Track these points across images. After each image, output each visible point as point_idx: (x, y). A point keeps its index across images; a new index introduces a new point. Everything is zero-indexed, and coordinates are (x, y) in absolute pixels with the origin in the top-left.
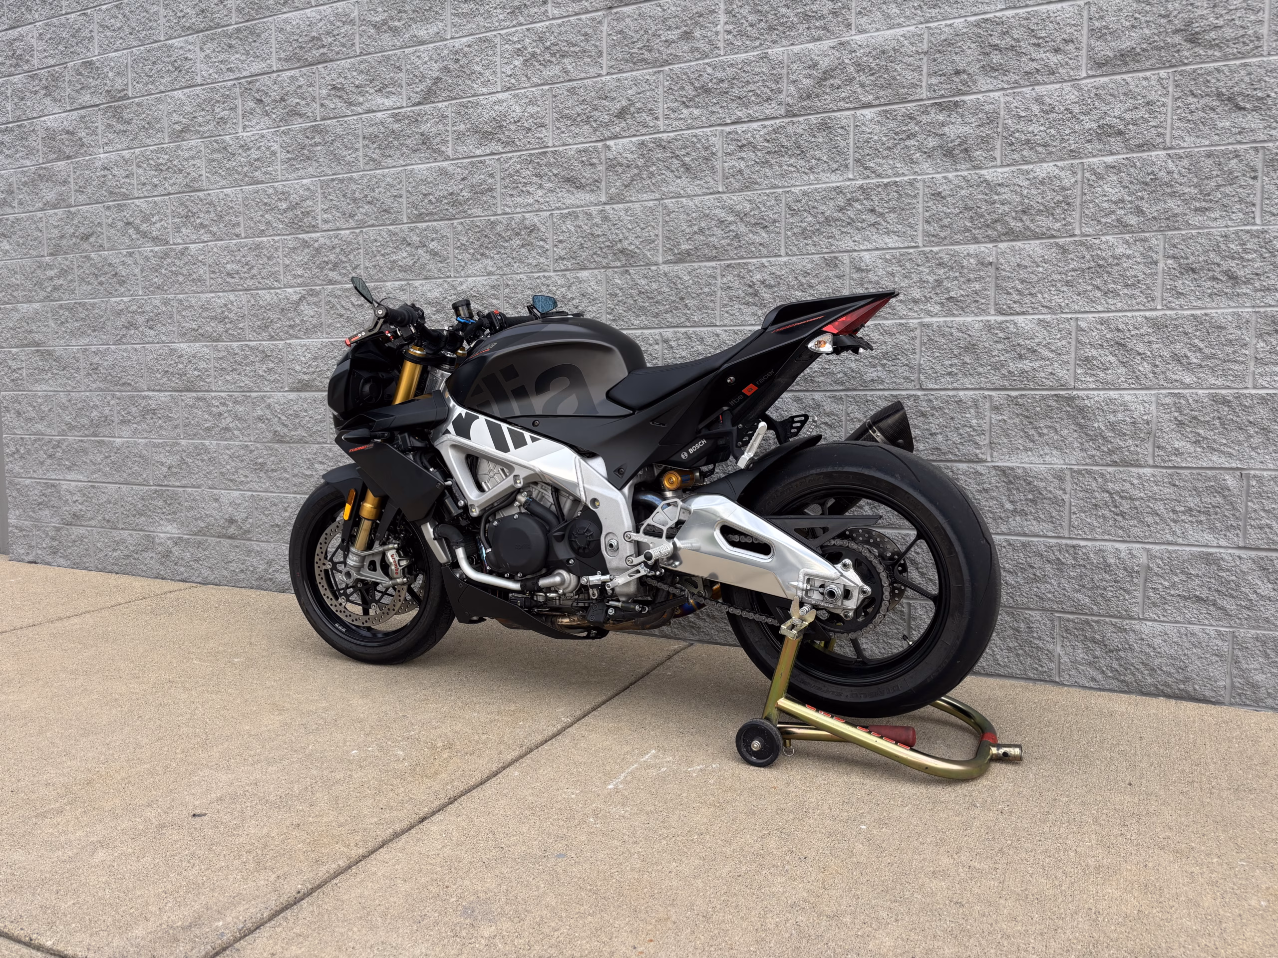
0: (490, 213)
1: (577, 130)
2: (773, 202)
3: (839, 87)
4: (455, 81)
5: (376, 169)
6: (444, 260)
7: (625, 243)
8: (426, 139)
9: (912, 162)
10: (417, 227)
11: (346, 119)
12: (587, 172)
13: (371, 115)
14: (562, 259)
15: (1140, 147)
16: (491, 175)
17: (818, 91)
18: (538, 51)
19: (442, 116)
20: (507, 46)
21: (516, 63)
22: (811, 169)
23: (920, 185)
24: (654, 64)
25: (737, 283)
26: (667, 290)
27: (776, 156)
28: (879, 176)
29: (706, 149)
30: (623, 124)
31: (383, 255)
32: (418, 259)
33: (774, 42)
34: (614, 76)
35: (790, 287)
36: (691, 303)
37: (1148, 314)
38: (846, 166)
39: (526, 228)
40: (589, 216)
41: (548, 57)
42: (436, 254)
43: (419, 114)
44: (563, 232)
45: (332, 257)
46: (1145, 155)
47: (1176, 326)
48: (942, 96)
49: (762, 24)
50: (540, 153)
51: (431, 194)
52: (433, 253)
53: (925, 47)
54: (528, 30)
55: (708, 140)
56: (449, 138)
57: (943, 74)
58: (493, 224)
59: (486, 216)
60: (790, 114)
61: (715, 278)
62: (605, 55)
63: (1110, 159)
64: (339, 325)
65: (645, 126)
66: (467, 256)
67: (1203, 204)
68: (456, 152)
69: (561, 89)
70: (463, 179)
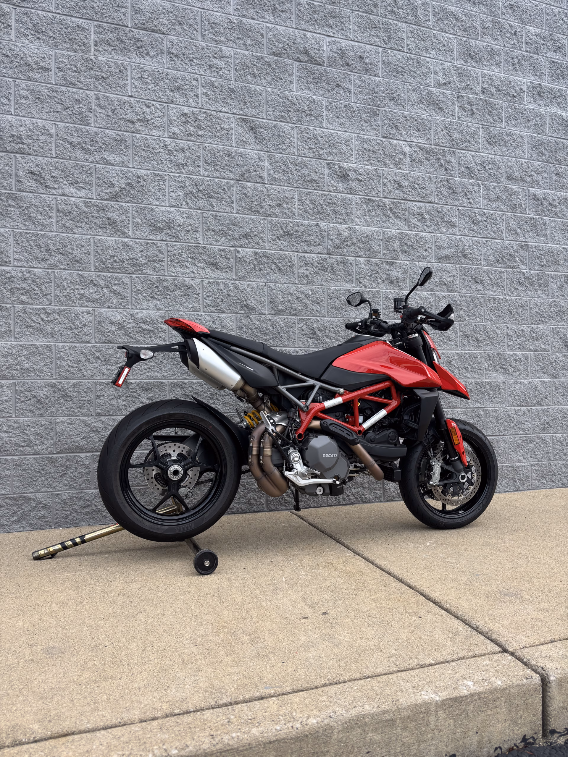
0: (159, 274)
1: (218, 238)
2: (322, 292)
3: (350, 246)
4: (136, 193)
5: (68, 233)
6: (124, 297)
7: (249, 302)
8: (111, 223)
9: (378, 283)
10: (103, 275)
11: (41, 195)
12: (224, 262)
13: (66, 198)
14: (209, 306)
15: (452, 291)
16: (162, 253)
17: (342, 246)
18: (194, 191)
19: (125, 211)
20: (173, 182)
21: (180, 194)
22: (337, 280)
23: (381, 293)
24: (263, 214)
25: (305, 327)
26: (271, 328)
27: (321, 271)
28: (366, 287)
29: (290, 262)
30: (246, 241)
31: (72, 289)
32: (104, 295)
33: (321, 220)
34: (241, 215)
35: (330, 332)
36: (284, 335)
37: (456, 351)
38: (352, 281)
39: (185, 286)
40: (227, 285)
41: (200, 195)
42: (118, 293)
43: (106, 206)
44: (209, 291)
45: (25, 285)
46: (453, 294)
47: (464, 356)
48: (388, 259)
49: (316, 210)
50: (195, 246)
51: (116, 256)
52: (116, 293)
53: (381, 237)
54: (187, 177)
55: (291, 258)
56: (130, 225)
57: (389, 250)
58: (161, 281)
59: (157, 275)
60: (329, 253)
61: (295, 324)
62: (235, 203)
63: (443, 294)
64: (27, 333)
65: (258, 244)
66: (141, 297)
67: (469, 314)
68: (135, 234)
69: (209, 215)
70: (141, 251)
